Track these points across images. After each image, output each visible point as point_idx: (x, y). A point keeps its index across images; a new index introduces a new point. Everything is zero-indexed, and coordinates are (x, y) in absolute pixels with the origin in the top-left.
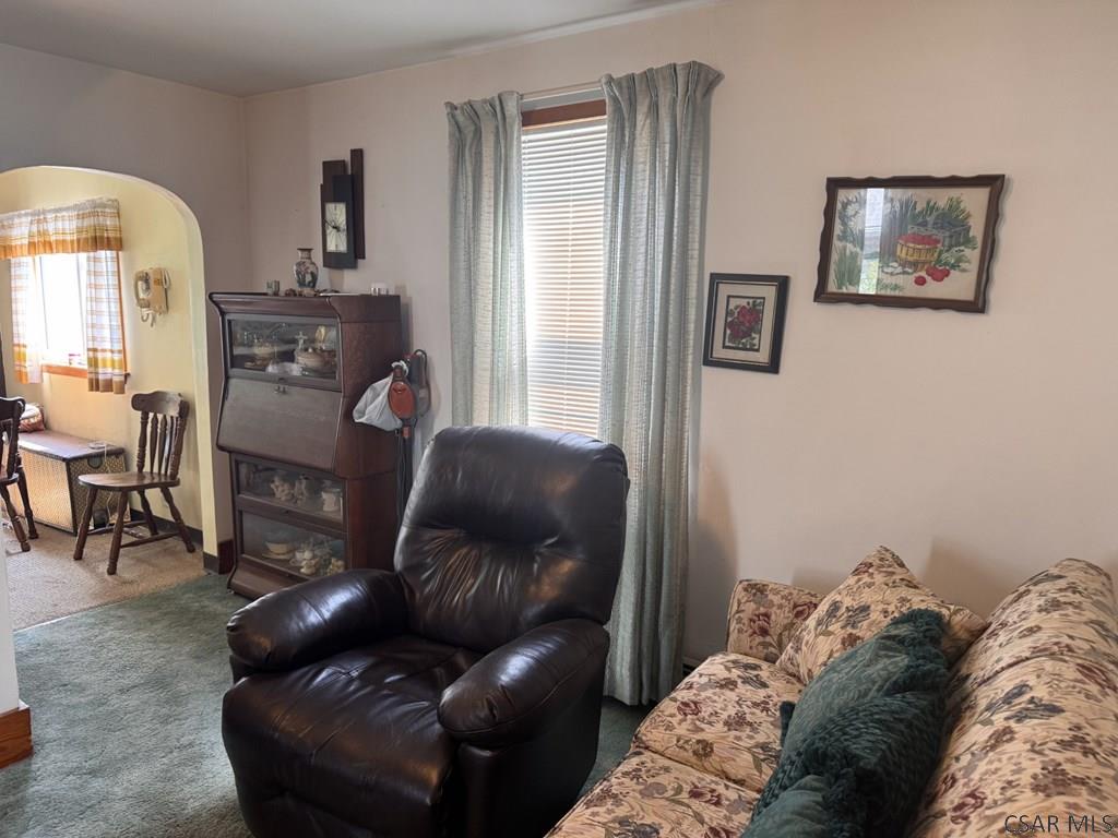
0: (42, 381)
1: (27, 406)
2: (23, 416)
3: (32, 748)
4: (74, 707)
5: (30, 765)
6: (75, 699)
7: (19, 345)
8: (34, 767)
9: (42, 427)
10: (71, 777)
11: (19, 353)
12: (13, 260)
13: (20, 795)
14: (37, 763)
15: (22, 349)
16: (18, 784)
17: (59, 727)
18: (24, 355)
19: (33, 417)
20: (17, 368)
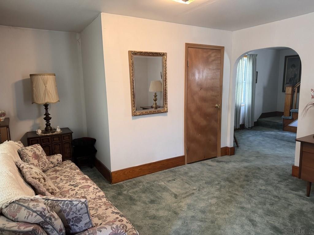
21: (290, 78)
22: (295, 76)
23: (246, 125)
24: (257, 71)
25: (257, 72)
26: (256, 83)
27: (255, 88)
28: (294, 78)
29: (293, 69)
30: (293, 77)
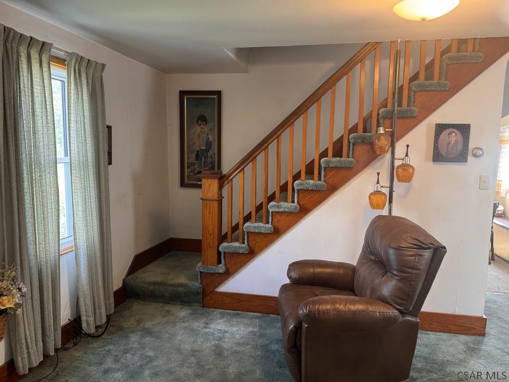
0: (506, 196)
1: (500, 206)
2: (498, 209)
3: (485, 334)
4: (503, 327)
5: (483, 339)
6: (504, 325)
7: (499, 181)
8: (485, 340)
9: (503, 216)
10: (498, 351)
11: (498, 184)
12: (502, 146)
13: (479, 347)
14: (486, 339)
15: (500, 182)
16: (480, 343)
17: (496, 332)
18: (501, 185)
19: (500, 211)
20: (497, 190)
21: (198, 151)
22: (209, 145)
23: (88, 324)
24: (108, 124)
25: (109, 128)
26: (110, 163)
27: (107, 181)
28: (207, 150)
29: (202, 126)
30: (204, 148)
